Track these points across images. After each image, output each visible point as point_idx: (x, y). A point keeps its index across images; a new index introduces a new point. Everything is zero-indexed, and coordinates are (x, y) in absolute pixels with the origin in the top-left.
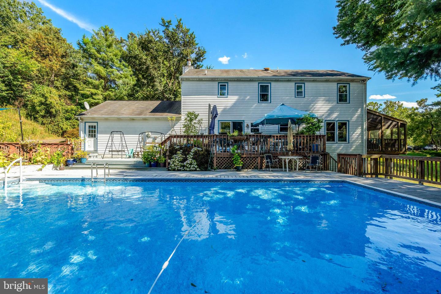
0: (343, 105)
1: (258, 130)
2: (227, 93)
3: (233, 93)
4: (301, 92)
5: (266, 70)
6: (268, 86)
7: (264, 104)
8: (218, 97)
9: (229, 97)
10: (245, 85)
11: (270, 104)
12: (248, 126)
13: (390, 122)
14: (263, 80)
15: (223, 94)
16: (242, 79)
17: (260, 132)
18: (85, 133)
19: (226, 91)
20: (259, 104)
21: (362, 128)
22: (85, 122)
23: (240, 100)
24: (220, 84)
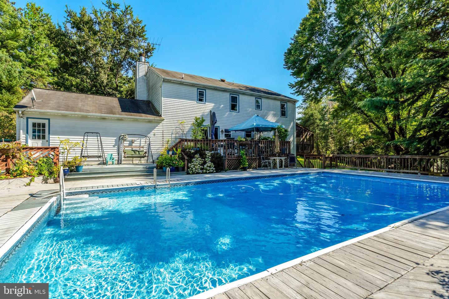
0: (283, 119)
1: (230, 136)
2: (204, 100)
3: (210, 101)
4: (259, 106)
5: (223, 81)
6: (237, 97)
7: (234, 113)
8: (197, 103)
9: (206, 104)
10: (219, 94)
11: (239, 113)
12: (222, 131)
13: (307, 132)
14: (234, 92)
15: (201, 100)
16: (218, 89)
17: (231, 137)
18: (27, 133)
19: (204, 98)
20: (230, 112)
21: (294, 136)
22: (27, 118)
23: (215, 108)
24: (199, 90)
